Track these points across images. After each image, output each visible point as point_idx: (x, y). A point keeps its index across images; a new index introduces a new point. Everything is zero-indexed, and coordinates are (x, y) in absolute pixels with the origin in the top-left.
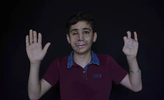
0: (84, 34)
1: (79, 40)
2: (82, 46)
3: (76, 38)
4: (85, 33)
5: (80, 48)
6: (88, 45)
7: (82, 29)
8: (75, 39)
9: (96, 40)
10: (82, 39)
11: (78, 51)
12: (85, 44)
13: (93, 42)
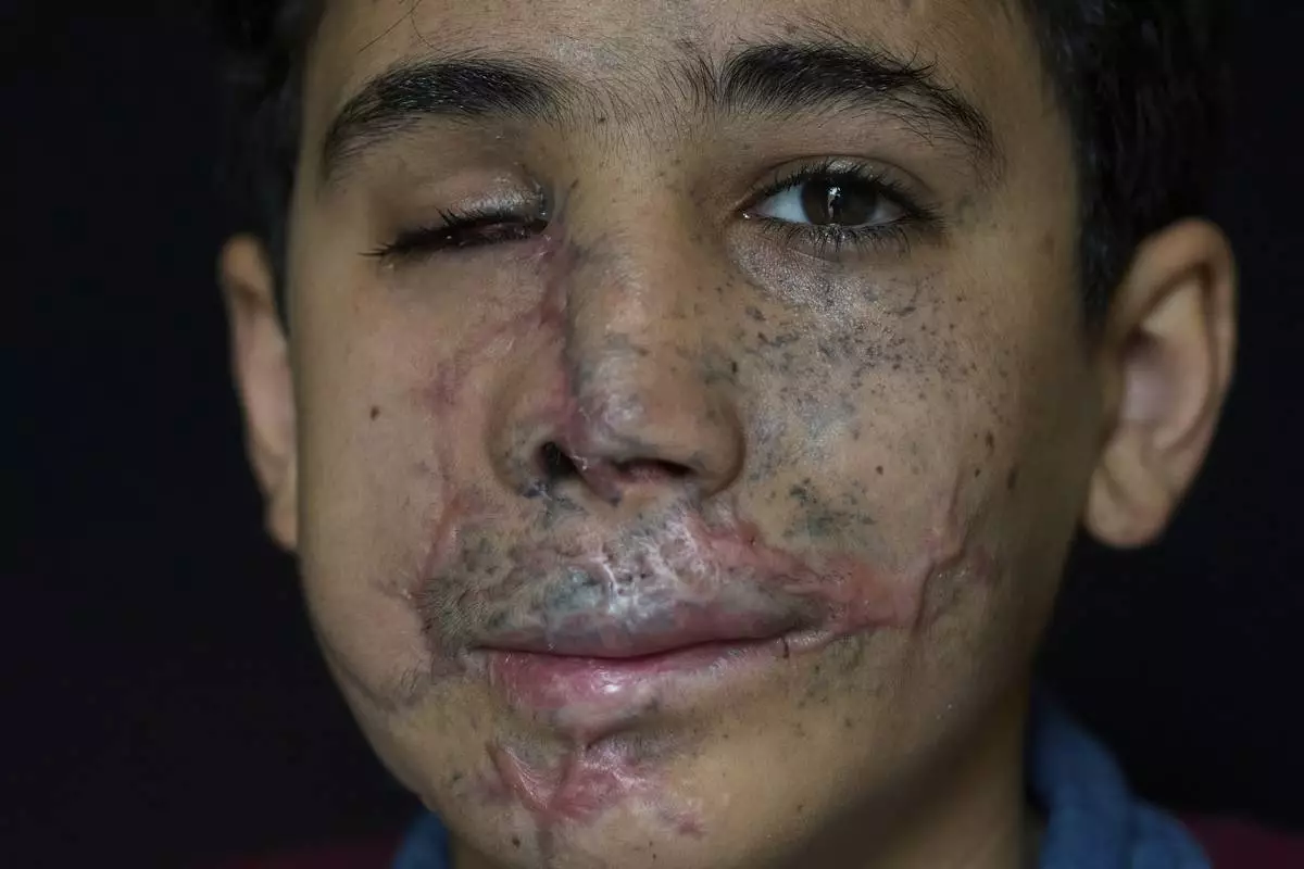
0: (743, 238)
1: (556, 462)
2: (641, 651)
3: (479, 383)
4: (790, 208)
5: (566, 736)
6: (885, 647)
7: (700, 80)
8: (440, 396)
9: (1183, 468)
10: (677, 436)
11: (522, 822)
12: (745, 598)
13: (1086, 547)
